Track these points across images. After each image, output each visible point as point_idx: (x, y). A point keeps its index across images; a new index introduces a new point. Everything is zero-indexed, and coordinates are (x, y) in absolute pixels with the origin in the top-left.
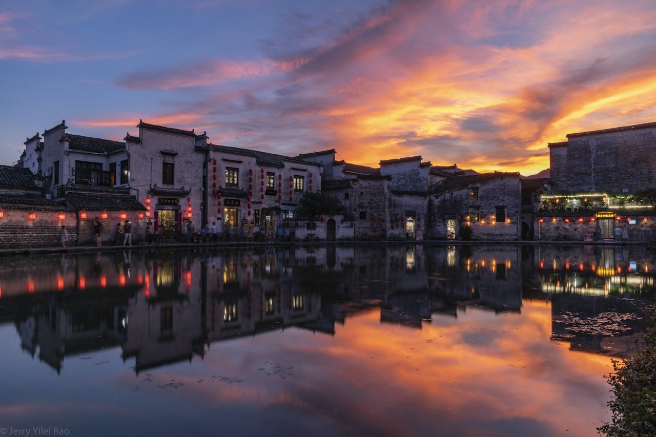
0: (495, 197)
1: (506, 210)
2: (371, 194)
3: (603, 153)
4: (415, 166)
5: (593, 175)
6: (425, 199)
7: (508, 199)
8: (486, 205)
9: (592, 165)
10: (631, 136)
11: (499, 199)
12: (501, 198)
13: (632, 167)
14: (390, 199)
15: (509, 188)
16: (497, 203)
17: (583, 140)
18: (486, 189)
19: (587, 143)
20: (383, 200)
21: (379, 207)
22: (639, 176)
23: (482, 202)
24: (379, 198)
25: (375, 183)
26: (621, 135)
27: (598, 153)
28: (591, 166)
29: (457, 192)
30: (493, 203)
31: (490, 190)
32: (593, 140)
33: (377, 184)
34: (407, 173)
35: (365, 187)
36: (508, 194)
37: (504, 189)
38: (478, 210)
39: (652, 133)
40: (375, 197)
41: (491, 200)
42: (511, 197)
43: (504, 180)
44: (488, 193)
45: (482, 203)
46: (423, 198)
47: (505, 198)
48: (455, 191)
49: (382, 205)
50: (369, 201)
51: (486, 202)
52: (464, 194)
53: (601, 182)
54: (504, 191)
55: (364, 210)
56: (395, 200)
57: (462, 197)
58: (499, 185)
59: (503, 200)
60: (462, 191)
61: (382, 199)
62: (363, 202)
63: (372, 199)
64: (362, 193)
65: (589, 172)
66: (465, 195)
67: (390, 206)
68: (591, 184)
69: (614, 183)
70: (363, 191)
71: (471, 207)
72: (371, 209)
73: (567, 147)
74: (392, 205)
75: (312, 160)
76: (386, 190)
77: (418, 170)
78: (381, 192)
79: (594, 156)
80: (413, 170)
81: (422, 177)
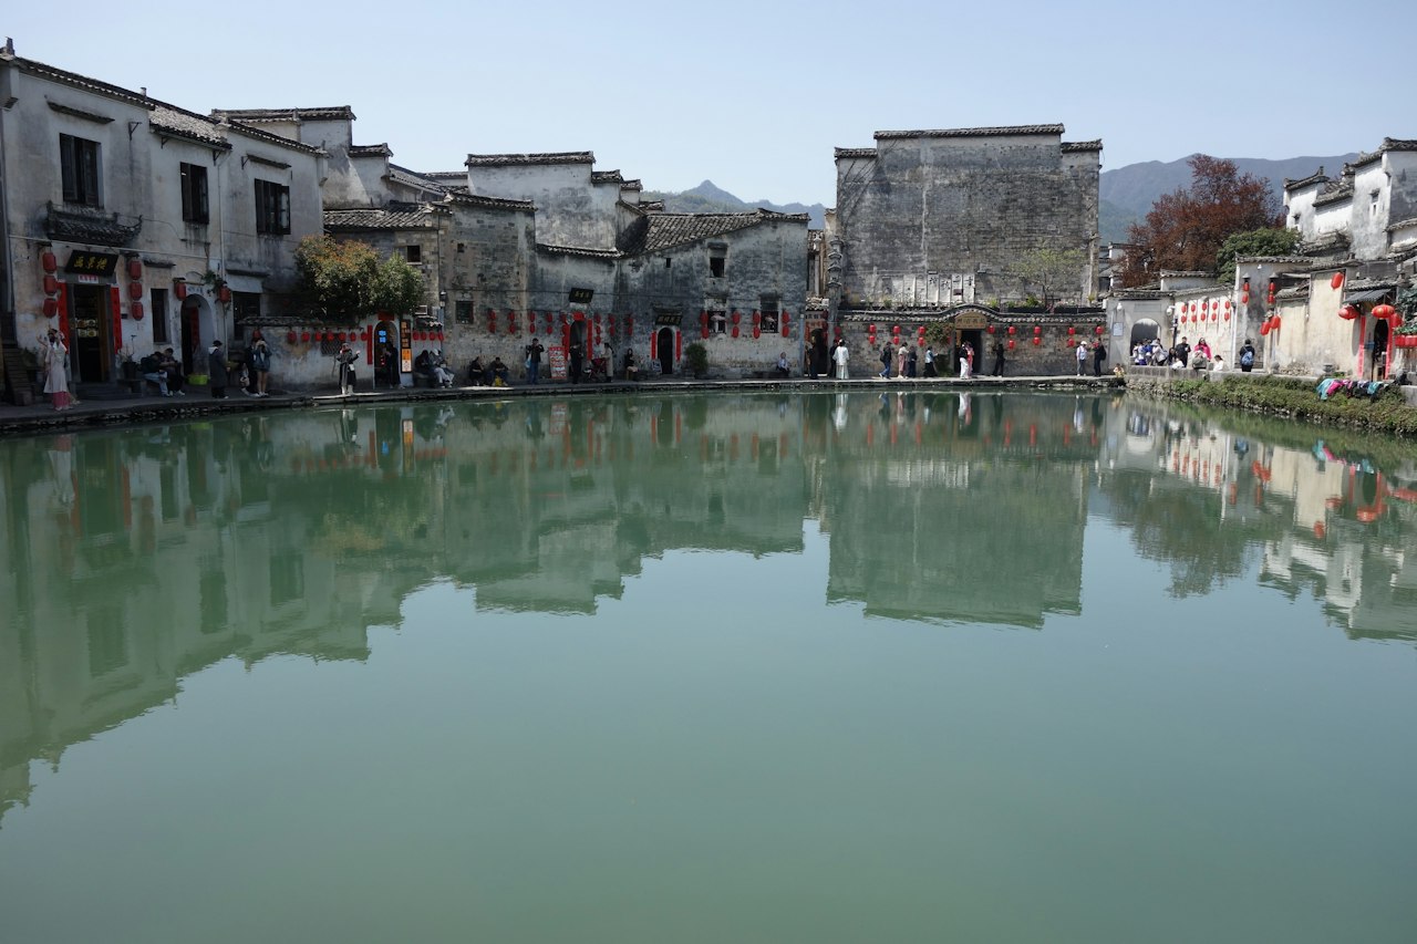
0: (760, 272)
1: (780, 305)
2: (486, 252)
3: (947, 182)
4: (576, 178)
5: (924, 230)
6: (610, 272)
7: (785, 279)
8: (741, 291)
9: (924, 206)
10: (1000, 150)
11: (766, 278)
12: (771, 275)
13: (1000, 218)
14: (533, 267)
15: (788, 251)
16: (764, 287)
17: (907, 148)
18: (741, 252)
19: (915, 157)
20: (516, 270)
21: (506, 289)
22: (1011, 239)
23: (733, 283)
24: (505, 264)
25: (494, 222)
26: (983, 146)
27: (938, 182)
28: (922, 210)
29: (679, 255)
30: (756, 287)
31: (749, 254)
32: (929, 150)
33: (500, 222)
34: (552, 196)
35: (470, 232)
36: (786, 265)
37: (778, 254)
38: (724, 302)
39: (1038, 147)
40: (495, 259)
41: (752, 279)
42: (791, 273)
43: (778, 230)
44: (745, 262)
45: (732, 287)
46: (605, 268)
47: (781, 276)
48: (676, 252)
49: (512, 284)
50: (478, 271)
51: (741, 283)
52: (695, 262)
53: (940, 247)
54: (778, 259)
55: (467, 297)
56: (542, 270)
57: (691, 268)
58: (769, 242)
59: (775, 281)
60: (691, 255)
61: (512, 268)
62: (465, 274)
63: (486, 267)
64: (461, 246)
65: (917, 223)
66: (698, 265)
67: (532, 289)
68: (920, 251)
69: (965, 250)
70: (465, 242)
71: (709, 295)
72: (485, 296)
73: (873, 162)
74: (537, 285)
75: (288, 133)
76: (523, 243)
77: (584, 189)
78: (507, 248)
79: (927, 186)
80: (569, 189)
81: (597, 211)
